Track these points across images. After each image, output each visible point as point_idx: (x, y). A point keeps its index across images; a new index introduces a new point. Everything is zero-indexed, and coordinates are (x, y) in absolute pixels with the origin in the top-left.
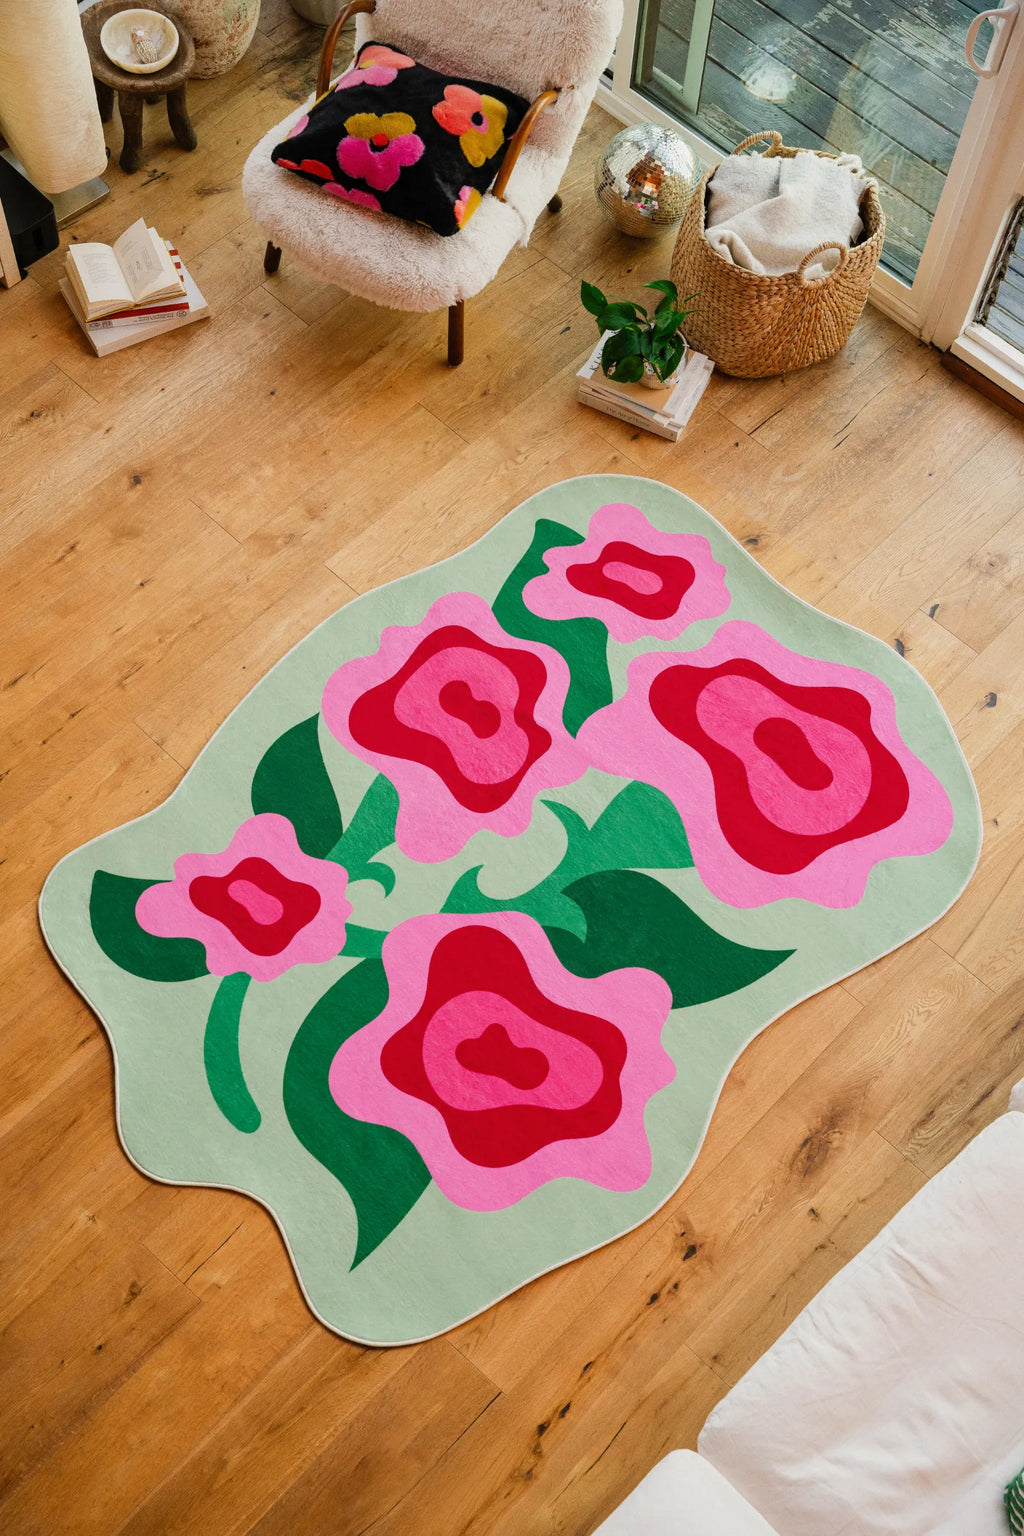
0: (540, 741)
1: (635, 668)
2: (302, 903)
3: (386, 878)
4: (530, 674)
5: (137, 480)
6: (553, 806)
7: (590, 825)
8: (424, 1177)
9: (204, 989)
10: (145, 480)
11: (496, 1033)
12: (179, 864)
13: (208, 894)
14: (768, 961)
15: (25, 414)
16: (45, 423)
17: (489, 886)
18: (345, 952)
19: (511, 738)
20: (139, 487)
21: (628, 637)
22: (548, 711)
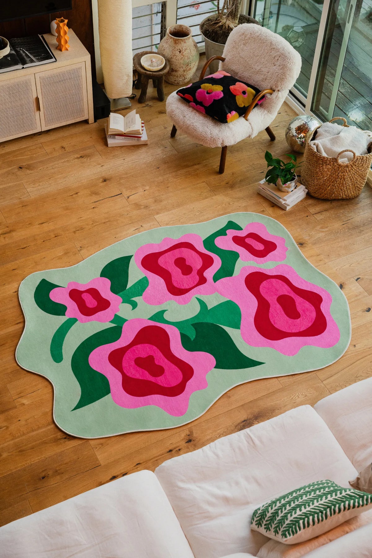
0: (203, 281)
1: (244, 269)
2: (104, 304)
3: (134, 305)
4: (208, 262)
5: (105, 180)
6: (199, 300)
7: (209, 309)
8: (108, 391)
9: (62, 319)
10: (108, 182)
11: (151, 359)
12: (70, 284)
13: (75, 294)
14: (254, 363)
15: (79, 156)
16: (84, 160)
17: (167, 316)
18: (111, 322)
19: (194, 277)
20: (105, 183)
21: (246, 260)
22: (209, 274)
